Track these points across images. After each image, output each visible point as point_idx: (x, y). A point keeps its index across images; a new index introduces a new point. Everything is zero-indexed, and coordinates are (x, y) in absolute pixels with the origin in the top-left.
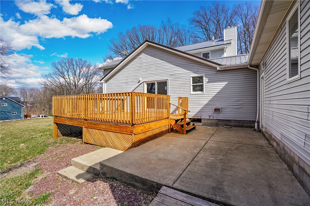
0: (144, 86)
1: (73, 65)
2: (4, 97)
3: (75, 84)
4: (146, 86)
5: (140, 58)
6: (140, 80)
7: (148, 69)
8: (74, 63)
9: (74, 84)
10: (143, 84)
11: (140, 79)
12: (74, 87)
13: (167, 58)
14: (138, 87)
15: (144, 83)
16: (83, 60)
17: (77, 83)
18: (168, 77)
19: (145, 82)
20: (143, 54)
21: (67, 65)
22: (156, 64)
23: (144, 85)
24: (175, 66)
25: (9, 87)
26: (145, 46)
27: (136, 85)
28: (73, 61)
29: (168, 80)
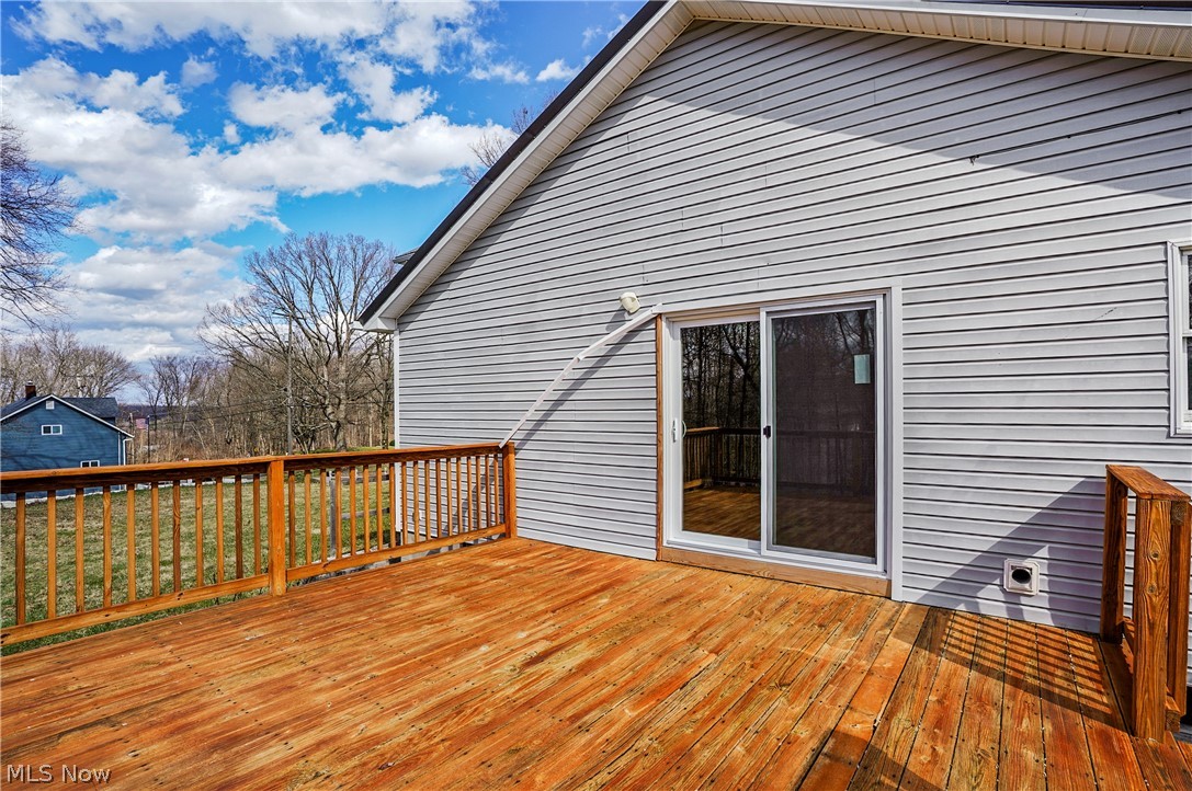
0: (657, 352)
1: (328, 263)
2: (52, 399)
3: (338, 338)
4: (672, 348)
5: (623, 140)
6: (629, 305)
7: (688, 213)
8: (333, 254)
9: (332, 339)
10: (649, 335)
11: (627, 295)
12: (336, 353)
13: (869, 100)
14: (607, 357)
15: (663, 324)
16: (370, 240)
17: (344, 336)
18: (890, 269)
19: (672, 318)
20: (647, 99)
21: (306, 262)
22: (760, 170)
23: (657, 340)
24: (966, 166)
25: (115, 357)
26: (667, 37)
27: (598, 347)
28: (330, 244)
29: (885, 292)
